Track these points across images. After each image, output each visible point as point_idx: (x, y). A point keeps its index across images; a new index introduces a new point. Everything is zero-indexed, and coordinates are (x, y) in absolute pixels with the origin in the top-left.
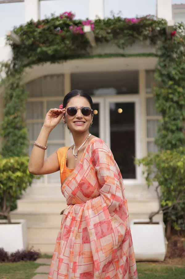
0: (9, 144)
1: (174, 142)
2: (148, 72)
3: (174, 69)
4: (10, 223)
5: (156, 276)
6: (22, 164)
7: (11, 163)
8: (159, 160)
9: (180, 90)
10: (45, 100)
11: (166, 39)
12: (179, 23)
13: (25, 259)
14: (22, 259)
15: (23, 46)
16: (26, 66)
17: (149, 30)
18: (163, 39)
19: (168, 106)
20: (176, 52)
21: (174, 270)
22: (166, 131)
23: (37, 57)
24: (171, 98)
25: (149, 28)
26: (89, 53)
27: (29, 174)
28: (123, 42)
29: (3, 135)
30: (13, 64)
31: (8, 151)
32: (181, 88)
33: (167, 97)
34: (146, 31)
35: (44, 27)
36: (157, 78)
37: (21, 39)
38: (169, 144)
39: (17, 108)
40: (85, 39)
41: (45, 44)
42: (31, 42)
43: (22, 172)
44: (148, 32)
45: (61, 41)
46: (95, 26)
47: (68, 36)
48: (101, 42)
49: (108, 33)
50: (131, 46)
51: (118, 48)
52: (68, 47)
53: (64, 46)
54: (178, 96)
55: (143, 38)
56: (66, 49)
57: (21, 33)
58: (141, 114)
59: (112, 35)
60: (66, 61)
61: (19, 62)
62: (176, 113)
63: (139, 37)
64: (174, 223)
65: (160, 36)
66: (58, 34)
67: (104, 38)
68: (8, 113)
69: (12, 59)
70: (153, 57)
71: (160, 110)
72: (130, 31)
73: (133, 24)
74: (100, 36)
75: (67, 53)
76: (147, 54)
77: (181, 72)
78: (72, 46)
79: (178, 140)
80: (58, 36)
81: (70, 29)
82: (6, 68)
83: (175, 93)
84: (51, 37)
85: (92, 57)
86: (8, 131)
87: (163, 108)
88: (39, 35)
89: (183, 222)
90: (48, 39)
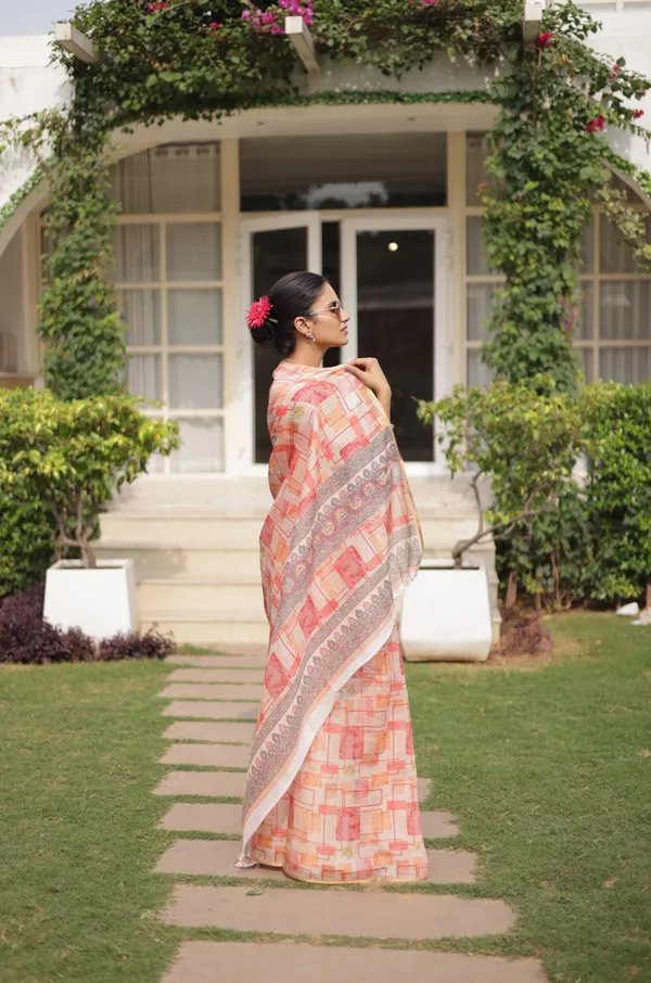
0: (69, 357)
1: (533, 357)
2: (474, 137)
3: (542, 143)
4: (92, 566)
5: (462, 686)
6: (126, 412)
7: (98, 411)
8: (481, 406)
9: (557, 205)
10: (162, 220)
11: (521, 54)
12: (560, 5)
13: (138, 654)
14: (131, 655)
15: (105, 68)
16: (111, 125)
17: (472, 28)
18: (513, 55)
19: (522, 252)
21: (507, 674)
22: (513, 323)
23: (143, 102)
24: (529, 229)
25: (473, 21)
26: (296, 90)
27: (143, 441)
28: (398, 59)
29: (51, 332)
30: (74, 122)
31: (67, 378)
32: (560, 200)
33: (518, 225)
34: (464, 28)
35: (165, 10)
36: (493, 166)
37: (97, 48)
38: (520, 360)
39: (86, 255)
40: (285, 52)
41: (169, 62)
42: (127, 56)
43: (125, 434)
44: (469, 32)
45: (214, 54)
46: (315, 11)
47: (236, 38)
48: (333, 57)
49: (354, 34)
50: (420, 68)
51: (384, 77)
52: (234, 73)
53: (224, 70)
54: (550, 223)
55: (456, 48)
56: (228, 78)
57: (94, 28)
58: (451, 268)
59: (363, 38)
60: (229, 112)
61: (90, 115)
62: (543, 273)
63: (443, 44)
64: (525, 576)
65: (503, 46)
66: (204, 35)
67: (342, 47)
68: (63, 268)
69: (70, 106)
70: (483, 102)
71: (499, 262)
72: (418, 27)
73: (426, 9)
74: (330, 43)
75: (231, 90)
76: (467, 94)
77: (560, 153)
78: (246, 71)
79: (544, 351)
80: (203, 41)
81: (241, 19)
82: (54, 133)
83: (542, 214)
84: (184, 41)
85: (305, 102)
86: (67, 319)
87: (507, 257)
88: (150, 35)
89: (548, 573)
90: (176, 49)
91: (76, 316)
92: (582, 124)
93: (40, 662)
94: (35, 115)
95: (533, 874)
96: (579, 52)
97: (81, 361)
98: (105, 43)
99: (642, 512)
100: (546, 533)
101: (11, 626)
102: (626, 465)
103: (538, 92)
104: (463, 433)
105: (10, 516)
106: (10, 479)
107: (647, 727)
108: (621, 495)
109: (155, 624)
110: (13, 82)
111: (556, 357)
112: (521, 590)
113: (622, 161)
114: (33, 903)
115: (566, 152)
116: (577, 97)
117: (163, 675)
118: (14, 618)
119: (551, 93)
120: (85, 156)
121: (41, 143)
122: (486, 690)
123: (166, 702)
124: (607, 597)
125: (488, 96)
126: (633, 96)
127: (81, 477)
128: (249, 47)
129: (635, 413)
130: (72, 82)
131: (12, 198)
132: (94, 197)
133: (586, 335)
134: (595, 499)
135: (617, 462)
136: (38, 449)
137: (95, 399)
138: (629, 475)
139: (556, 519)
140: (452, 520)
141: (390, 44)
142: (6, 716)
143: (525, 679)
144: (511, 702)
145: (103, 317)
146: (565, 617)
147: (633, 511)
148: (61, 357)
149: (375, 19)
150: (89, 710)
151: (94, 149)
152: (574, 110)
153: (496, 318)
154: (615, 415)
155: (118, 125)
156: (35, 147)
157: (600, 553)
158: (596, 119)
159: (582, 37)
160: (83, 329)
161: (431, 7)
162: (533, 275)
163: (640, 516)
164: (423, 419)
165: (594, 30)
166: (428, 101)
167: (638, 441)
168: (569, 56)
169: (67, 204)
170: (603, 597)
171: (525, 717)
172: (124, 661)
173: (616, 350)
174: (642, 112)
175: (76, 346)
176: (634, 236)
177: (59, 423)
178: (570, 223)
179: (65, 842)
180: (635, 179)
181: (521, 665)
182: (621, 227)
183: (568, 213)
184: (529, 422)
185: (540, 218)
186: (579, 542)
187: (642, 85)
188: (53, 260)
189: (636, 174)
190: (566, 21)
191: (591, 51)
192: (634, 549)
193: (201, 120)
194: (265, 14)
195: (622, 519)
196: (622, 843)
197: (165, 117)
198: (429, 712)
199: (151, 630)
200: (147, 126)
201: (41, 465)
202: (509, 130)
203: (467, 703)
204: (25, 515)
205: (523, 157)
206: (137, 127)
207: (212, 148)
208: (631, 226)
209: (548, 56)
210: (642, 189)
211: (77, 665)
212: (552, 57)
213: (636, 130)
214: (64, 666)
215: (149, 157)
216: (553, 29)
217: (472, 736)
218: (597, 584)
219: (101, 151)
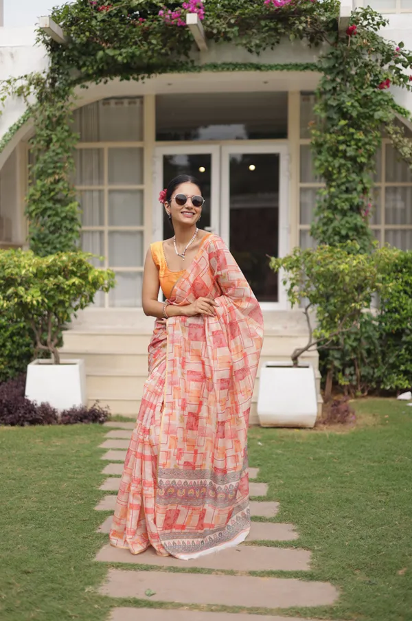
0: (45, 230)
1: (344, 232)
2: (305, 95)
3: (350, 96)
4: (57, 363)
5: (299, 443)
6: (81, 263)
7: (63, 262)
8: (311, 261)
9: (360, 135)
10: (105, 146)
11: (337, 40)
12: (362, 8)
13: (86, 421)
14: (81, 421)
15: (70, 46)
16: (74, 83)
17: (306, 22)
18: (332, 40)
19: (337, 165)
20: (356, 64)
21: (328, 436)
22: (331, 211)
23: (95, 68)
24: (342, 151)
25: (307, 18)
26: (193, 62)
27: (91, 281)
28: (257, 42)
29: (34, 214)
30: (50, 81)
31: (43, 244)
32: (362, 132)
33: (334, 149)
34: (301, 23)
35: (109, 11)
36: (319, 110)
37: (66, 33)
38: (335, 234)
39: (57, 165)
40: (186, 36)
41: (111, 43)
42: (85, 39)
43: (80, 277)
44: (304, 25)
45: (141, 38)
46: (205, 11)
47: (155, 28)
48: (216, 41)
49: (231, 26)
50: (272, 49)
51: (249, 53)
52: (153, 50)
53: (146, 48)
54: (355, 147)
55: (296, 35)
56: (150, 53)
57: (65, 21)
58: (290, 177)
59: (236, 29)
60: (149, 75)
61: (61, 76)
62: (350, 179)
63: (287, 33)
64: (337, 374)
65: (326, 34)
66: (134, 26)
67: (222, 34)
68: (42, 174)
69: (48, 71)
70: (313, 70)
71: (322, 172)
72: (271, 22)
73: (277, 10)
74: (215, 31)
75: (151, 61)
76: (302, 65)
77: (362, 102)
78: (161, 49)
79: (350, 229)
80: (134, 30)
81: (158, 16)
82: (37, 87)
83: (350, 141)
84: (122, 30)
85: (198, 70)
86: (44, 206)
87: (328, 169)
88: (100, 26)
89: (353, 372)
90: (116, 35)
91: (50, 204)
92: (376, 84)
93: (22, 425)
94: (26, 76)
95: (350, 565)
96: (374, 38)
97: (53, 233)
98: (71, 30)
100: (351, 346)
101: (4, 401)
102: (404, 302)
103: (348, 63)
104: (299, 279)
105: (5, 331)
106: (5, 305)
108: (400, 321)
109: (98, 401)
110: (12, 55)
111: (358, 233)
112: (335, 383)
113: (401, 108)
114: (12, 580)
115: (366, 101)
116: (373, 67)
117: (102, 434)
118: (6, 397)
120: (57, 102)
121: (29, 94)
122: (314, 446)
123: (104, 451)
124: (391, 388)
125: (316, 66)
126: (409, 67)
127: (51, 305)
128: (163, 34)
129: (410, 268)
130: (50, 55)
131: (10, 129)
132: (62, 128)
133: (376, 221)
134: (384, 324)
135: (398, 300)
136: (23, 286)
137: (60, 254)
138: (406, 309)
139: (359, 337)
140: (291, 337)
141: (253, 33)
143: (340, 439)
144: (331, 454)
145: (66, 205)
146: (363, 401)
147: (409, 332)
148: (40, 230)
149: (244, 16)
150: (54, 455)
151: (63, 98)
152: (371, 75)
153: (320, 208)
154: (399, 268)
155: (79, 83)
156: (25, 97)
157: (387, 359)
158: (385, 82)
159: (376, 30)
160: (54, 212)
161: (280, 9)
162: (344, 180)
164: (273, 268)
165: (384, 25)
166: (277, 69)
168: (368, 40)
169: (45, 133)
170: (388, 388)
171: (340, 463)
172: (77, 425)
173: (396, 231)
175: (49, 224)
176: (409, 156)
177: (37, 270)
178: (368, 147)
179: (35, 540)
180: (409, 120)
181: (337, 430)
182: (401, 150)
183: (367, 140)
184: (343, 271)
185: (349, 144)
186: (374, 351)
188: (35, 168)
189: (410, 117)
190: (366, 19)
191: (382, 38)
192: (409, 357)
193: (132, 80)
194: (174, 13)
195: (401, 337)
196: (408, 545)
197: (108, 79)
198: (277, 459)
199: (95, 405)
200: (97, 84)
201: (26, 296)
202: (329, 87)
203: (302, 453)
204: (14, 331)
205: (338, 105)
206: (91, 85)
207: (138, 101)
208: (407, 149)
209: (354, 40)
211: (47, 427)
212: (357, 41)
213: (410, 89)
214: (38, 427)
215: (98, 106)
216: (358, 23)
217: (306, 475)
218: (385, 380)
219: (66, 98)
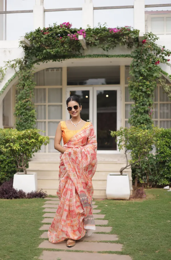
0: (22, 121)
1: (141, 121)
2: (127, 67)
3: (144, 67)
4: (26, 174)
5: (122, 205)
6: (35, 134)
7: (28, 133)
8: (127, 132)
9: (147, 83)
10: (47, 87)
11: (138, 45)
12: (148, 33)
13: (37, 197)
14: (35, 197)
15: (33, 48)
16: (34, 62)
18: (136, 45)
19: (139, 95)
21: (134, 203)
22: (136, 113)
23: (42, 57)
24: (141, 89)
25: (126, 37)
26: (81, 54)
27: (40, 141)
28: (107, 46)
29: (17, 115)
30: (25, 62)
31: (21, 126)
32: (148, 82)
33: (138, 88)
34: (124, 39)
35: (48, 34)
36: (131, 73)
37: (31, 43)
38: (138, 122)
39: (27, 95)
40: (79, 44)
41: (49, 47)
42: (38, 45)
43: (35, 139)
44: (125, 40)
45: (60, 45)
46: (86, 34)
47: (66, 41)
48: (91, 46)
49: (96, 40)
50: (113, 49)
51: (104, 51)
52: (65, 50)
53: (63, 49)
54: (146, 87)
55: (122, 43)
56: (64, 51)
57: (31, 38)
58: (121, 100)
59: (98, 41)
60: (64, 59)
61: (29, 60)
62: (144, 100)
63: (119, 43)
64: (139, 179)
65: (134, 43)
66: (58, 40)
67: (93, 43)
68: (21, 98)
69: (24, 58)
70: (129, 57)
71: (133, 97)
72: (112, 38)
73: (114, 34)
74: (90, 42)
75: (65, 54)
76: (125, 55)
77: (148, 70)
78: (69, 49)
79: (144, 120)
80: (58, 42)
81: (68, 36)
82: (19, 64)
83: (144, 85)
84: (53, 42)
85: (83, 57)
86: (21, 111)
87: (135, 96)
88: (44, 40)
89: (146, 178)
90: (51, 44)
91: (24, 111)
92: (154, 63)
93: (11, 199)
94: (15, 60)
95: (137, 249)
96: (153, 44)
97: (25, 122)
98: (33, 42)
99: (170, 162)
100: (145, 167)
101: (4, 189)
102: (166, 149)
103: (143, 54)
104: (123, 140)
105: (5, 162)
106: (5, 150)
107: (170, 215)
108: (164, 157)
109: (42, 189)
110: (9, 52)
111: (147, 122)
112: (139, 182)
113: (164, 72)
114: (6, 254)
115: (150, 69)
116: (153, 56)
117: (43, 202)
118: (5, 187)
119: (146, 55)
120: (27, 70)
121: (16, 67)
122: (128, 206)
123: (44, 208)
124: (161, 184)
125: (130, 56)
126: (167, 56)
127: (23, 150)
128: (69, 43)
129: (168, 136)
130: (24, 52)
131: (9, 81)
132: (29, 80)
133: (156, 117)
134: (158, 158)
135: (163, 149)
136: (12, 143)
137: (27, 130)
138: (167, 152)
139: (148, 163)
140: (120, 164)
141: (105, 43)
142: (2, 211)
143: (138, 204)
144: (134, 209)
145: (31, 111)
146: (150, 189)
147: (168, 162)
148: (20, 121)
149: (101, 36)
150: (24, 210)
151: (30, 68)
152: (152, 59)
153: (132, 112)
154: (163, 136)
155: (36, 63)
156: (15, 68)
157: (159, 173)
158: (158, 62)
159: (154, 41)
160: (26, 114)
161: (115, 33)
162: (141, 101)
163: (169, 163)
164: (112, 136)
165: (157, 39)
166: (115, 57)
167: (169, 143)
168: (151, 46)
169: (22, 82)
170: (160, 184)
171: (138, 213)
172: (33, 199)
173: (164, 121)
174: (169, 60)
175: (24, 118)
176: (168, 91)
177: (18, 136)
178: (151, 87)
179: (15, 240)
180: (168, 77)
181: (138, 201)
182: (164, 89)
183: (150, 85)
184: (139, 136)
185: (143, 86)
186: (154, 169)
187: (169, 53)
188: (18, 96)
189: (168, 76)
190: (150, 37)
191: (156, 44)
192: (168, 172)
193: (57, 61)
194: (74, 35)
195: (165, 164)
196: (161, 242)
197: (48, 61)
198: (113, 211)
199: (41, 191)
200: (43, 63)
201: (13, 147)
202: (135, 64)
203: (123, 209)
204: (9, 161)
205: (139, 71)
206: (41, 63)
207: (60, 69)
208: (167, 88)
209: (145, 45)
210: (170, 79)
211: (21, 199)
212: (146, 46)
213: (168, 64)
214: (18, 200)
215: (44, 72)
216: (147, 39)
217: (123, 217)
218: (159, 181)
219: (31, 69)
